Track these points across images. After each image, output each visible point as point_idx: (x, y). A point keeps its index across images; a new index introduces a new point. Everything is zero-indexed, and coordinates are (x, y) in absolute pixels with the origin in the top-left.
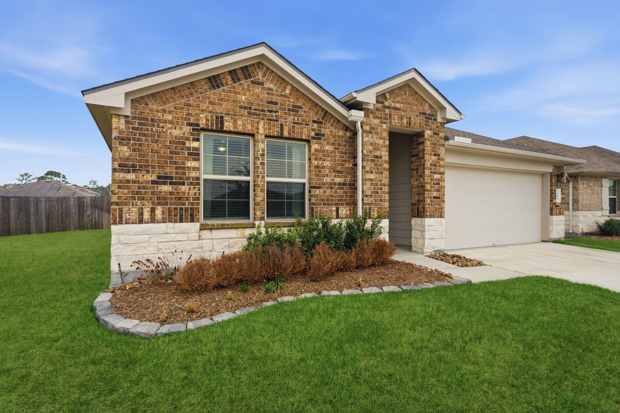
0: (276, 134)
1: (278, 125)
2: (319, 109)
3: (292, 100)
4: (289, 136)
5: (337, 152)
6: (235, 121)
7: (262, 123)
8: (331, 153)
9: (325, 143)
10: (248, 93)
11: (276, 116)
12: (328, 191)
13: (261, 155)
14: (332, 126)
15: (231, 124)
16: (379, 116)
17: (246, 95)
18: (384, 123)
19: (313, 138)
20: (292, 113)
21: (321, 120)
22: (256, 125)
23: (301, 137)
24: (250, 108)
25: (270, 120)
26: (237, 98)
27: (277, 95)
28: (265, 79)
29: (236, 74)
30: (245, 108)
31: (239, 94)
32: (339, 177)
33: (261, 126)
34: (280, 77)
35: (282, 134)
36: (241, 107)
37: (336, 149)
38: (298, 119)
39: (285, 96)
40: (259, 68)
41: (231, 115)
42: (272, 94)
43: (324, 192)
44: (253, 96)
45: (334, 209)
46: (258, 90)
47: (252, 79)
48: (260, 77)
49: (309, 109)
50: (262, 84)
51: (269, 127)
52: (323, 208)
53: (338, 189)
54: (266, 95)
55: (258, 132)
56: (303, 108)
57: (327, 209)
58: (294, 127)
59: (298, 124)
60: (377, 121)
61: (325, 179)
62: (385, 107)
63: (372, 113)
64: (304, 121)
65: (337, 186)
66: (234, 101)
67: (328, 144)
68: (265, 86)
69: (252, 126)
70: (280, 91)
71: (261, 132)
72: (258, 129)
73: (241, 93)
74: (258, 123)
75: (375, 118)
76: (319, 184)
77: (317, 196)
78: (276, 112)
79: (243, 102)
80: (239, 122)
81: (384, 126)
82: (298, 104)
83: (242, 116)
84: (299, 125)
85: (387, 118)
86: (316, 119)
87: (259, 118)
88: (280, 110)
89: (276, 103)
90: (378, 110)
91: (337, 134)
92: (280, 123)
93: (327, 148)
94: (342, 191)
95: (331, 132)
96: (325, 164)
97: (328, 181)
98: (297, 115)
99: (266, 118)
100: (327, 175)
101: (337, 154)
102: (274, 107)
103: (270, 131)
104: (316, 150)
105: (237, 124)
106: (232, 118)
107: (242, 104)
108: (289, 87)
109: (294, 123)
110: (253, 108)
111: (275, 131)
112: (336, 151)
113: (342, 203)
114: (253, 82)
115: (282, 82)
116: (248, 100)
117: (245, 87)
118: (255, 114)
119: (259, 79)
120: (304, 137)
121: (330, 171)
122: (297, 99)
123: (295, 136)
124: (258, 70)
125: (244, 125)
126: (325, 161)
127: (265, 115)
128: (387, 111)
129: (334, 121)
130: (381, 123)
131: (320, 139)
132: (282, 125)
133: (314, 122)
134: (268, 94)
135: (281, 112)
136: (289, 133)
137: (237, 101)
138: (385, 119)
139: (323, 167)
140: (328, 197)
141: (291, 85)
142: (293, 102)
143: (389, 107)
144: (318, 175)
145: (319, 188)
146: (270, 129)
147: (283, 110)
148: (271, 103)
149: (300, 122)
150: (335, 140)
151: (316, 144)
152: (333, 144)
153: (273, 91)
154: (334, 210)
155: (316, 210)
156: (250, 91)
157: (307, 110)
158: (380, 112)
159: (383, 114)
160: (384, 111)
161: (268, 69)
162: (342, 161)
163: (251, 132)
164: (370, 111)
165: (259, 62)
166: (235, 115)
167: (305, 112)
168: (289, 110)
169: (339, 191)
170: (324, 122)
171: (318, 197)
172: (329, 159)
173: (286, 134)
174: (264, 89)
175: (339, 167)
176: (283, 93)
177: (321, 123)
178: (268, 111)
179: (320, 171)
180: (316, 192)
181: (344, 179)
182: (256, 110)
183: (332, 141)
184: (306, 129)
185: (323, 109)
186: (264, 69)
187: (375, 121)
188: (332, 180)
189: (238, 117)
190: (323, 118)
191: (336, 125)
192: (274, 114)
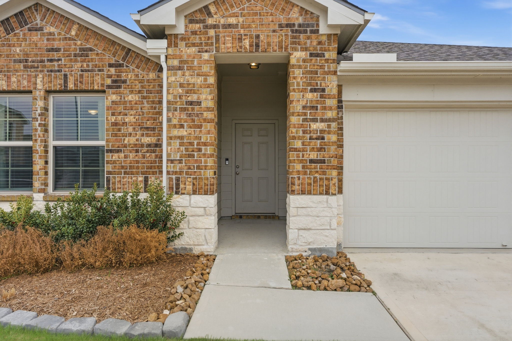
0: (58, 88)
1: (60, 77)
2: (118, 48)
3: (79, 43)
4: (76, 88)
5: (145, 103)
6: (9, 78)
7: (40, 76)
8: (136, 104)
9: (127, 91)
10: (23, 44)
11: (59, 65)
12: (132, 155)
13: (39, 115)
14: (138, 67)
15: (4, 82)
16: (197, 41)
17: (21, 46)
18: (206, 51)
19: (109, 87)
20: (79, 59)
21: (122, 62)
22: (33, 80)
23: (92, 88)
24: (26, 61)
25: (51, 71)
26: (10, 51)
27: (60, 39)
28: (44, 23)
29: (10, 24)
30: (20, 61)
31: (14, 46)
32: (148, 135)
33: (39, 81)
34: (64, 16)
35: (66, 86)
36: (15, 61)
37: (144, 98)
38: (88, 66)
39: (70, 39)
40: (36, 10)
41: (4, 71)
42: (54, 40)
43: (126, 157)
44: (30, 46)
45: (141, 178)
46: (36, 37)
47: (29, 26)
48: (39, 21)
49: (104, 50)
50: (41, 29)
51: (50, 80)
52: (123, 178)
53: (147, 152)
54: (45, 42)
55: (35, 88)
56: (94, 50)
57: (130, 180)
58: (81, 76)
59: (89, 71)
60: (193, 50)
61: (127, 139)
62: (206, 27)
63: (183, 39)
64: (96, 67)
65: (145, 149)
66: (8, 56)
67: (131, 92)
68: (45, 31)
69: (29, 81)
70: (63, 33)
71: (40, 88)
72: (36, 84)
73: (16, 45)
74: (36, 76)
75: (189, 46)
76: (118, 147)
77: (115, 162)
78: (59, 60)
79: (18, 55)
80: (14, 79)
81: (206, 56)
82: (88, 46)
83: (17, 71)
84: (89, 73)
85: (212, 43)
86: (113, 62)
87: (37, 71)
88: (64, 57)
89: (58, 50)
90: (194, 33)
91: (146, 78)
92: (63, 73)
93: (130, 97)
94: (153, 154)
95: (137, 76)
96: (127, 120)
97: (132, 142)
98: (87, 60)
99: (46, 70)
100: (130, 135)
101: (146, 105)
102: (56, 55)
103: (50, 85)
104: (112, 102)
105: (10, 81)
106: (5, 75)
107: (17, 57)
108: (75, 27)
109: (82, 71)
110: (30, 59)
111: (57, 84)
112: (145, 101)
113: (153, 172)
114: (30, 30)
115: (66, 22)
116: (24, 50)
117: (21, 37)
118: (32, 67)
119: (37, 24)
120: (96, 88)
121: (134, 129)
122: (87, 40)
123: (84, 87)
124: (35, 13)
125: (19, 81)
126: (126, 115)
127: (45, 66)
128: (212, 32)
129: (141, 61)
130: (199, 52)
131: (120, 87)
132: (65, 76)
133: (111, 65)
134: (48, 40)
135: (65, 59)
136: (75, 84)
137: (11, 54)
138: (207, 44)
139: (125, 124)
140: (131, 163)
141: (78, 24)
142: (81, 44)
143: (215, 27)
144: (116, 135)
145: (118, 151)
146: (50, 82)
147: (67, 57)
148: (52, 50)
149: (90, 68)
150: (142, 87)
151: (114, 94)
152: (139, 92)
153: (54, 35)
154: (141, 181)
155: (114, 180)
156: (26, 41)
157: (100, 52)
158: (198, 37)
159: (203, 39)
160: (207, 33)
161: (48, 9)
162: (153, 114)
163: (27, 89)
164: (180, 37)
165: (37, 4)
166: (8, 71)
167: (97, 54)
168: (75, 55)
169: (148, 154)
170: (125, 64)
171: (116, 164)
172: (133, 112)
173: (71, 86)
174: (43, 35)
175: (148, 122)
176: (69, 36)
177: (121, 65)
178: (48, 60)
179: (119, 130)
180: (114, 157)
181: (156, 138)
182: (33, 62)
183: (138, 87)
184: (99, 77)
185: (124, 47)
186: (43, 10)
187: (188, 51)
188: (137, 140)
189: (11, 73)
190: (124, 59)
191: (145, 66)
192: (56, 63)
